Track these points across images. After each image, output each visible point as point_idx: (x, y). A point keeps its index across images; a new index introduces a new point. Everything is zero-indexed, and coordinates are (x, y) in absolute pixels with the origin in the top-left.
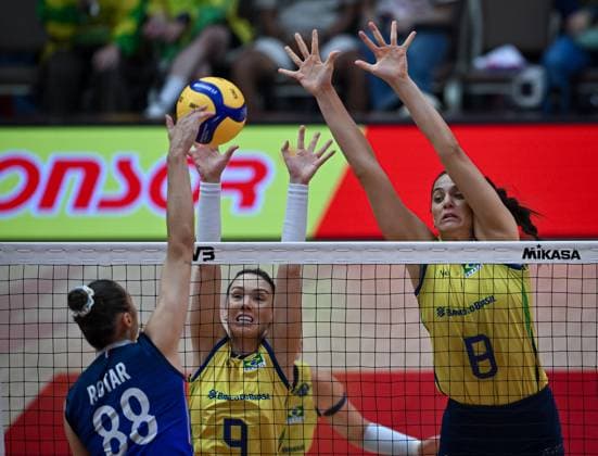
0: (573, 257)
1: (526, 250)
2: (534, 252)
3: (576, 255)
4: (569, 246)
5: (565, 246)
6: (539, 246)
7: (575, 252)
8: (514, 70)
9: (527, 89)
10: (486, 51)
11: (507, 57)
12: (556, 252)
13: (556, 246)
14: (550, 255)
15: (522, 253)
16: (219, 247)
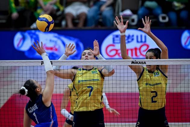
0: (144, 63)
1: (132, 62)
2: (134, 62)
3: (145, 63)
4: (143, 61)
5: (142, 61)
6: (135, 61)
7: (145, 62)
8: (130, 16)
9: (133, 21)
10: (123, 11)
11: (128, 12)
12: (140, 62)
13: (140, 60)
14: (138, 63)
15: (131, 62)
16: (53, 61)
